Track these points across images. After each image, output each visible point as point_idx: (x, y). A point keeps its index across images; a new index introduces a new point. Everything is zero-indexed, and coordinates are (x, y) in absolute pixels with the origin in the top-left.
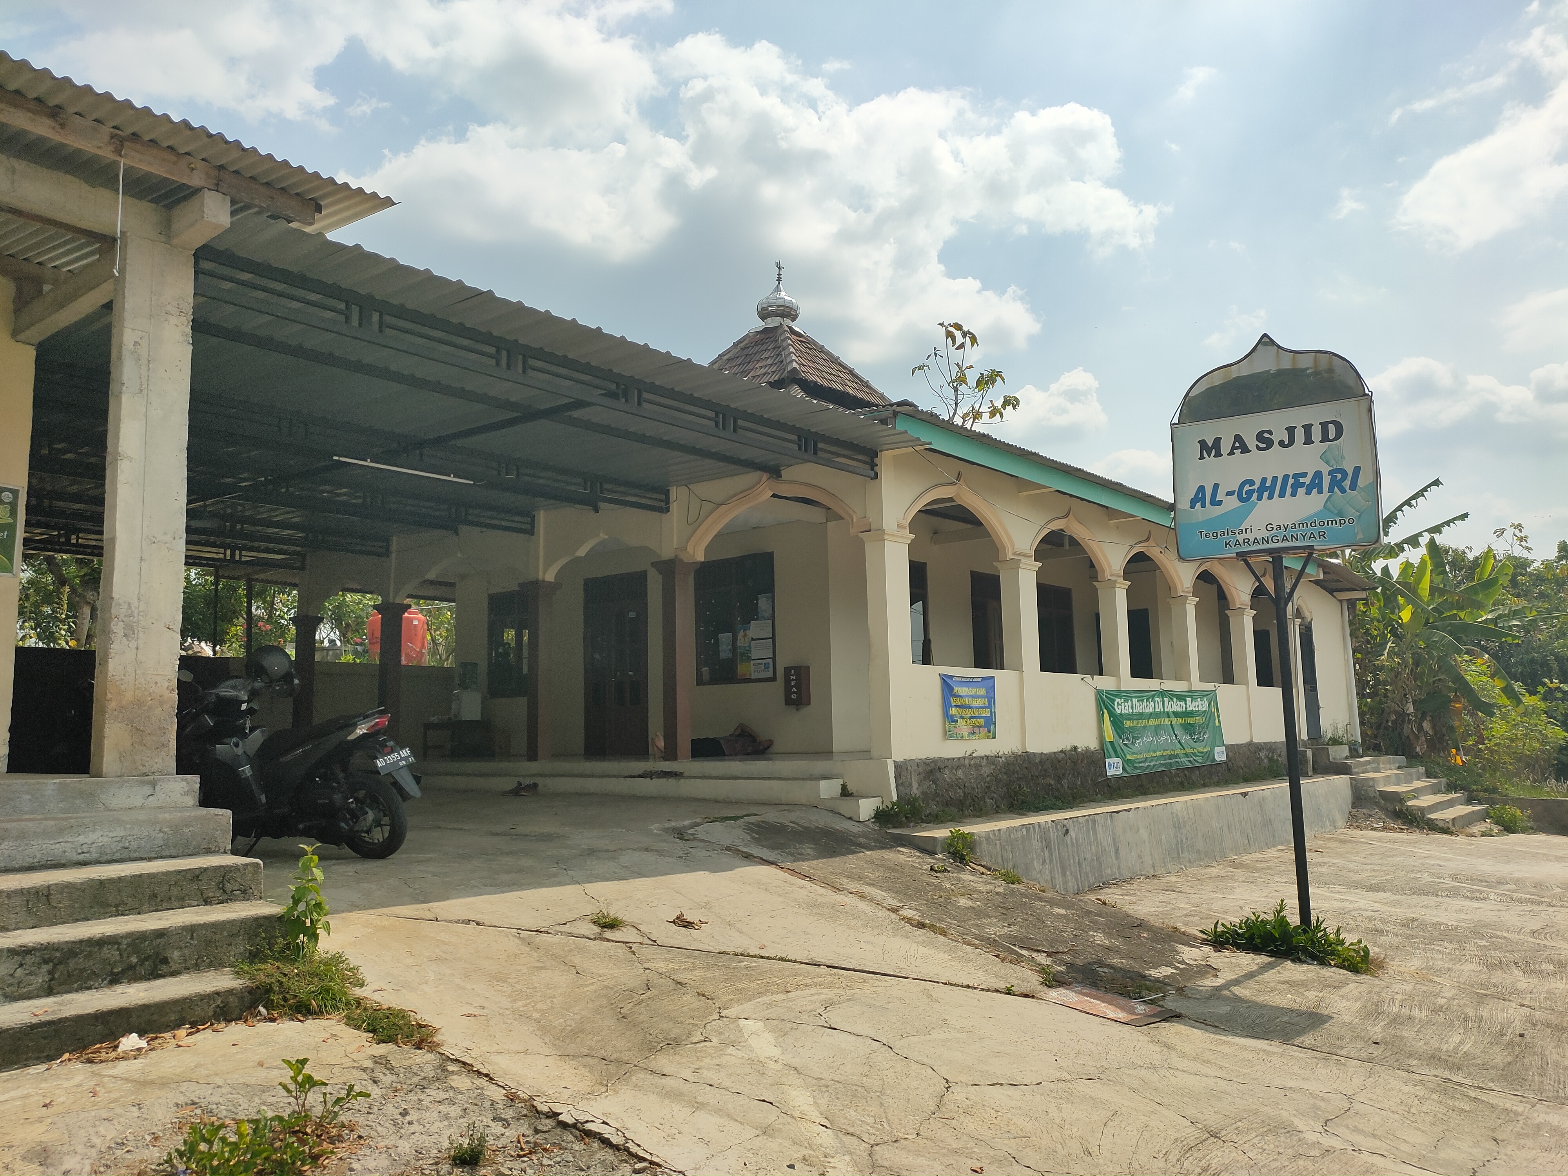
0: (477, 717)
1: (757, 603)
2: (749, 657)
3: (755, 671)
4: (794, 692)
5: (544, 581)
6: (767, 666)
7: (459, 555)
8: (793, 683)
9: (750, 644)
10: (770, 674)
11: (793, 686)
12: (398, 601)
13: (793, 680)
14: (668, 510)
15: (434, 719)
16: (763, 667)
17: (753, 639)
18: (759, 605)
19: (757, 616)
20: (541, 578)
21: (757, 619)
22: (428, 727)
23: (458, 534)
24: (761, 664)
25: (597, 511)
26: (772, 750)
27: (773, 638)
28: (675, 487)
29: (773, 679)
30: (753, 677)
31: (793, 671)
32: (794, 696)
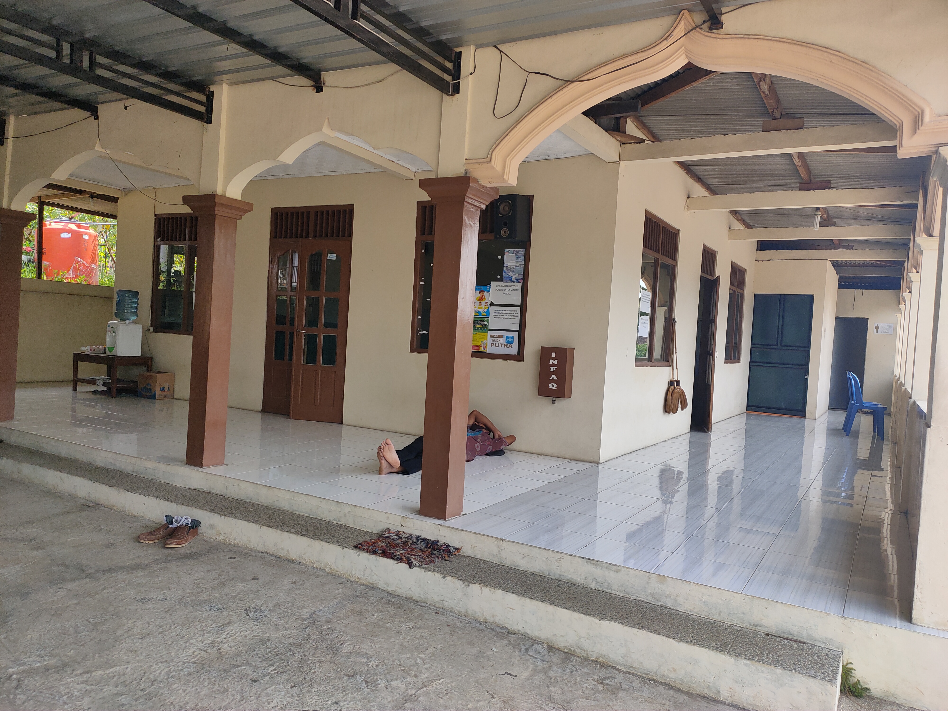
0: (136, 352)
1: (503, 259)
2: (485, 326)
3: (492, 345)
4: (553, 381)
5: (223, 196)
6: (509, 341)
7: (98, 148)
8: (552, 369)
9: (488, 309)
10: (513, 350)
11: (553, 373)
12: (15, 206)
13: (553, 365)
14: (456, 89)
15: (87, 349)
16: (504, 341)
17: (492, 304)
18: (505, 262)
19: (502, 276)
20: (219, 192)
21: (501, 280)
22: (79, 357)
23: (97, 118)
24: (502, 336)
25: (319, 89)
26: (514, 446)
27: (523, 306)
28: (473, 48)
29: (519, 357)
30: (489, 351)
31: (554, 355)
32: (553, 386)
